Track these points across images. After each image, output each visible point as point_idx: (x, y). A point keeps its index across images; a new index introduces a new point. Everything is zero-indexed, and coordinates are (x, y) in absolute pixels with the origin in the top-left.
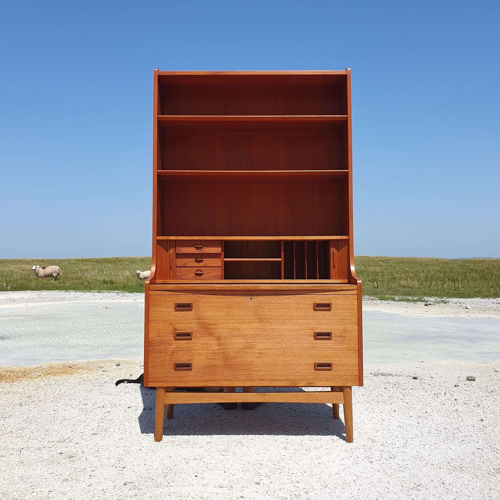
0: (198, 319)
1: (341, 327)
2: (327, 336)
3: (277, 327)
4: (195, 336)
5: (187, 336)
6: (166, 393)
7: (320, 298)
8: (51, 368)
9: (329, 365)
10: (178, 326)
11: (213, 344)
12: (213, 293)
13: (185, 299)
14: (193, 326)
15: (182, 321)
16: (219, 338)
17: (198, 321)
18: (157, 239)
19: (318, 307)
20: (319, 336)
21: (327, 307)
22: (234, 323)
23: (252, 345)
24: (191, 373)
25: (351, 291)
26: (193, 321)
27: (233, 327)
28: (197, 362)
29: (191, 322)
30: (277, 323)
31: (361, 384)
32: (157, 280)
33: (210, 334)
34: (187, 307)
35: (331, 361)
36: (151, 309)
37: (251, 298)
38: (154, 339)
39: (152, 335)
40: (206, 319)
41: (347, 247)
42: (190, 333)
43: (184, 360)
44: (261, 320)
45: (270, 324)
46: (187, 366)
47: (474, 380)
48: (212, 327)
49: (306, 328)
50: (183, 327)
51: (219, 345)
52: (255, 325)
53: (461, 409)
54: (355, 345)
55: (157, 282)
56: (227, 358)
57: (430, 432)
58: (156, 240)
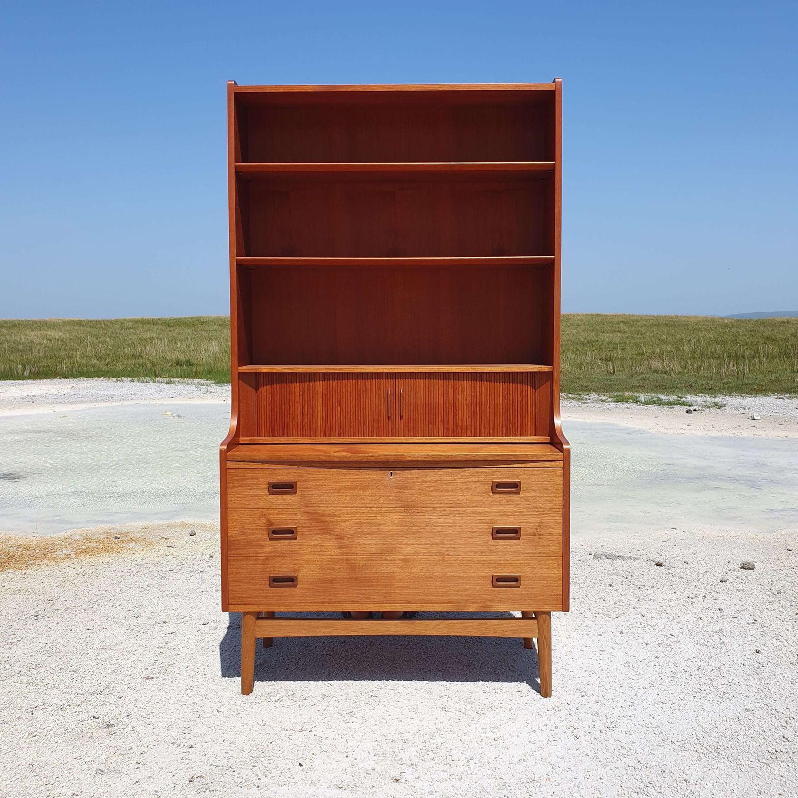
0: (307, 507)
1: (536, 520)
2: (514, 533)
3: (434, 519)
4: (301, 533)
5: (289, 533)
6: (257, 621)
7: (502, 474)
8: (88, 539)
9: (516, 579)
10: (273, 518)
11: (330, 546)
12: (330, 466)
13: (284, 475)
14: (297, 518)
15: (280, 510)
16: (340, 537)
17: (306, 510)
18: (239, 371)
19: (499, 487)
20: (500, 533)
21: (514, 487)
22: (364, 513)
23: (393, 548)
24: (296, 591)
25: (553, 463)
26: (298, 509)
27: (362, 518)
28: (306, 574)
29: (295, 511)
30: (434, 513)
31: (566, 608)
32: (241, 438)
33: (326, 531)
34: (289, 488)
35: (519, 572)
36: (231, 491)
37: (391, 473)
38: (236, 538)
39: (233, 532)
40: (319, 507)
41: (549, 383)
42: (294, 530)
43: (284, 570)
44: (408, 508)
45: (422, 514)
46: (291, 581)
47: (753, 569)
48: (328, 519)
49: (480, 521)
50: (283, 520)
51: (340, 548)
52: (397, 517)
53: (727, 627)
54: (557, 547)
55: (241, 442)
56: (353, 568)
57: (674, 675)
58: (237, 373)
